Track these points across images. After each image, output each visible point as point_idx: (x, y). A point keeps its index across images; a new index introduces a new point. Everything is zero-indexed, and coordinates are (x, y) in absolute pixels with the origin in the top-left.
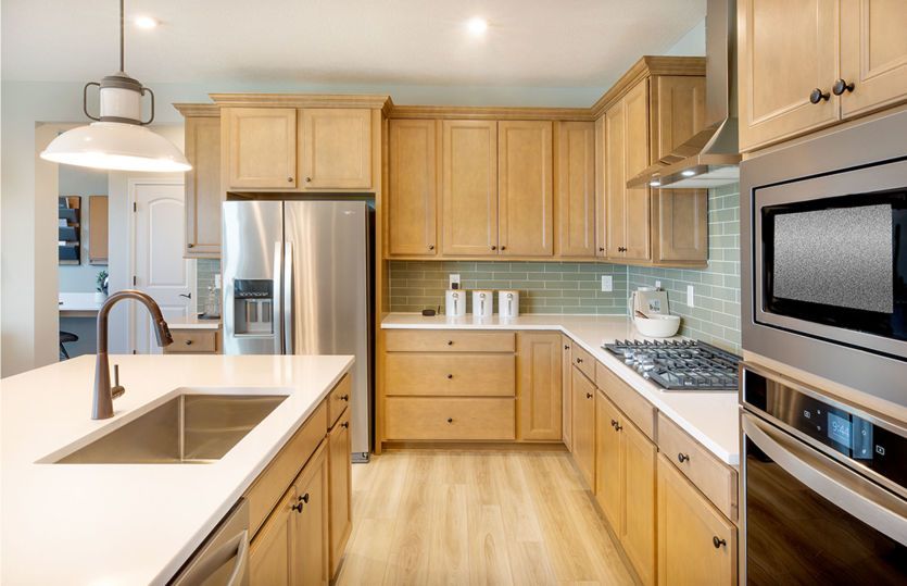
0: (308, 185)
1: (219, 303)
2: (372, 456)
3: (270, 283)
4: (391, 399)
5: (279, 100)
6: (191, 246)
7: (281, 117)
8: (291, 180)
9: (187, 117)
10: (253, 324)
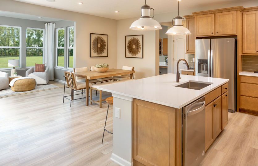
0: (217, 34)
1: (194, 65)
2: (236, 112)
3: (207, 60)
4: (242, 96)
5: (209, 12)
6: (187, 51)
7: (210, 16)
8: (212, 33)
9: (187, 19)
10: (203, 71)
